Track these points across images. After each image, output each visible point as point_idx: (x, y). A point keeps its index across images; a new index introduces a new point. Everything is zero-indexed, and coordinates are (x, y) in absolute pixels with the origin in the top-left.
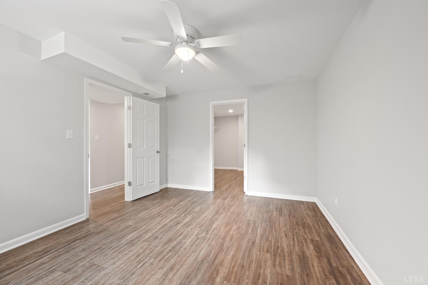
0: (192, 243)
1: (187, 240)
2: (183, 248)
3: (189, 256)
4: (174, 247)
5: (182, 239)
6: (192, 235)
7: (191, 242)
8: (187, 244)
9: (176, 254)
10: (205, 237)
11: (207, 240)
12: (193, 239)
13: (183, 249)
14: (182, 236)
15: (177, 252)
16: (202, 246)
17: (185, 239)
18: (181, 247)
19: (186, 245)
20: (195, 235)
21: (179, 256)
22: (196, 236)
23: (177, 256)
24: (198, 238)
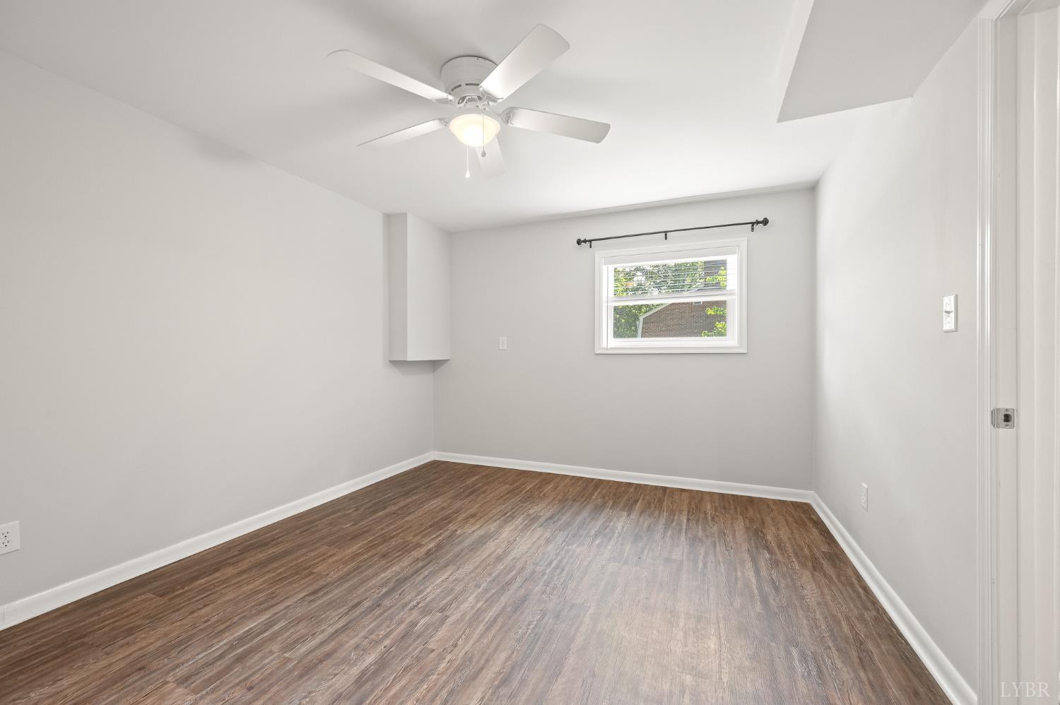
0: (461, 599)
1: (472, 608)
2: (481, 588)
3: (470, 573)
4: (503, 589)
5: (485, 610)
6: (457, 622)
7: (462, 602)
8: (473, 596)
9: (496, 577)
10: (421, 613)
11: (420, 605)
12: (457, 608)
13: (483, 585)
14: (487, 619)
15: (494, 580)
16: (439, 591)
17: (477, 611)
18: (486, 590)
19: (475, 594)
20: (450, 621)
21: (490, 574)
22: (447, 617)
23: (493, 575)
24: (442, 610)
